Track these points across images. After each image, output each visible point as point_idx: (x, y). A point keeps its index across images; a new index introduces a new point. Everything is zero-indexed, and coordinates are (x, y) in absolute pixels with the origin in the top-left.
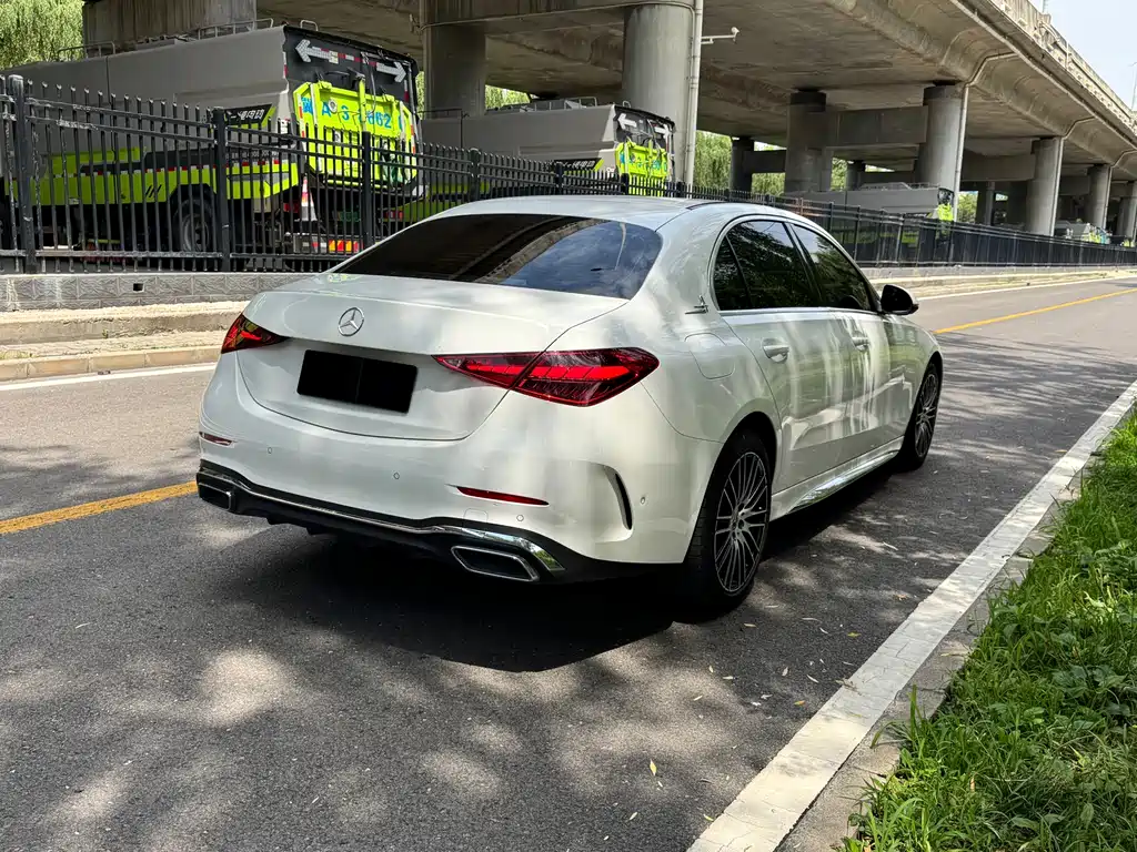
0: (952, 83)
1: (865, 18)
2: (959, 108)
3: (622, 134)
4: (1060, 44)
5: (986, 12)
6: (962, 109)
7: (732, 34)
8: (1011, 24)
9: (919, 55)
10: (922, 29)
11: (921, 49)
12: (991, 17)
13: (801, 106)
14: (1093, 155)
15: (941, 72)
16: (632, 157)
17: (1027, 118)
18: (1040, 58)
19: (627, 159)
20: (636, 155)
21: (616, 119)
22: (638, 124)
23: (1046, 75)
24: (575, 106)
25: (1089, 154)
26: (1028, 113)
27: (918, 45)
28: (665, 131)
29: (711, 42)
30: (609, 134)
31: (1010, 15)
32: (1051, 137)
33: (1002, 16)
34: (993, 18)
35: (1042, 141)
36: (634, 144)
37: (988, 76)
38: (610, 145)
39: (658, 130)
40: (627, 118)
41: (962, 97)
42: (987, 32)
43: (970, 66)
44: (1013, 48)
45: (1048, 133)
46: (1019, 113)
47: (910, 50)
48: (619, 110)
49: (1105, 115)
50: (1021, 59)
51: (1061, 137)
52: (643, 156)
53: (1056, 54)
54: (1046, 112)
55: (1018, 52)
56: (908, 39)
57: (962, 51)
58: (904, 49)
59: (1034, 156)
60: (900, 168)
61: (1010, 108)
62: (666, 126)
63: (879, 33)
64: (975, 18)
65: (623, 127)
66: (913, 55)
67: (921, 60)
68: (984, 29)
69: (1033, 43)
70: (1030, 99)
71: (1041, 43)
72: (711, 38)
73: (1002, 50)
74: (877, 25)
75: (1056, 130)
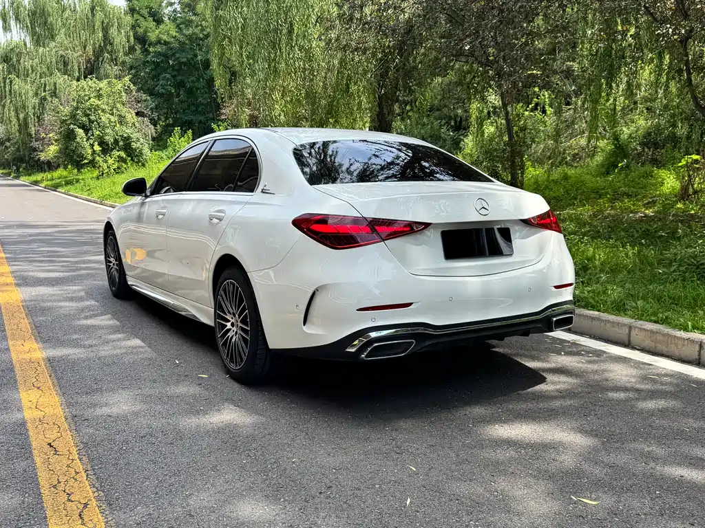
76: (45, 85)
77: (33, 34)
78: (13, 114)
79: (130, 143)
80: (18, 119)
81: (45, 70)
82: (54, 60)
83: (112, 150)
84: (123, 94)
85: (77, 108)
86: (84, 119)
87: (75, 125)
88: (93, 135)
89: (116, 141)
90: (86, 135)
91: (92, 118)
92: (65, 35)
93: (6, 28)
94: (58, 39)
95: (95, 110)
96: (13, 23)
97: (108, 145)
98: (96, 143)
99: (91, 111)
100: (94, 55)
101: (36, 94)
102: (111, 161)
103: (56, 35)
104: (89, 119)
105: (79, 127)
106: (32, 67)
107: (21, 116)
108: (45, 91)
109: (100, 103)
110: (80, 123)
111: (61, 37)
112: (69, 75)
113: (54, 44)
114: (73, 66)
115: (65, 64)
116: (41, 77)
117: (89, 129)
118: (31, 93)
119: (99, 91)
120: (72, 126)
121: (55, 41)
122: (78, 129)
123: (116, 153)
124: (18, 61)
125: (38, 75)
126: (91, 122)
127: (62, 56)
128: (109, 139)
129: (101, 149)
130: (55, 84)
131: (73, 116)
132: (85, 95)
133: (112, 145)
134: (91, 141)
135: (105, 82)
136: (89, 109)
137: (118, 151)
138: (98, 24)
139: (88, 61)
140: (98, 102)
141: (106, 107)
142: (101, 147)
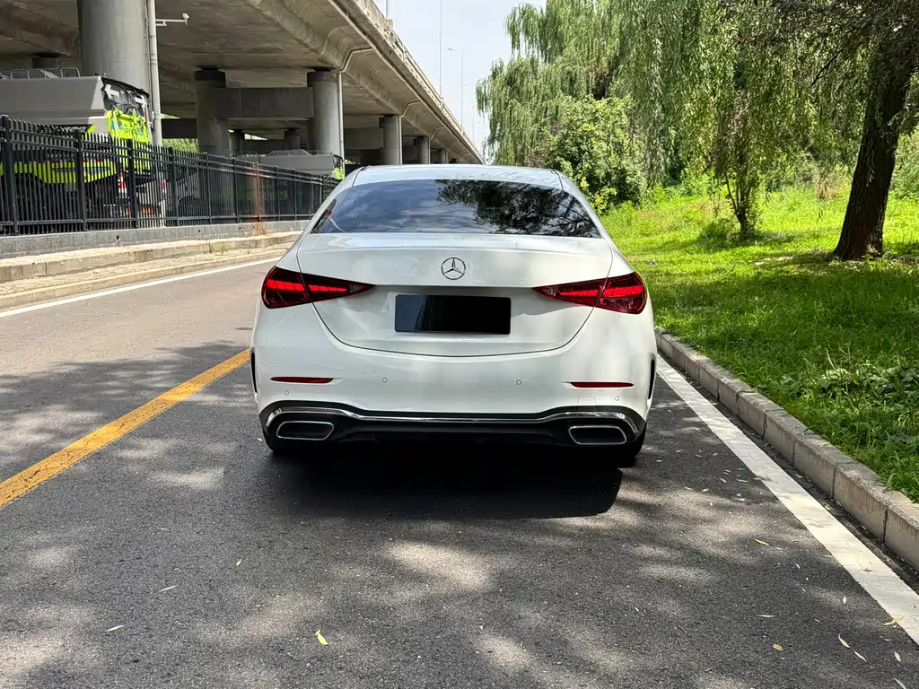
0: (327, 69)
1: (269, 12)
2: (335, 90)
3: (109, 103)
4: (399, 43)
5: (354, 15)
6: (338, 91)
7: (183, 19)
8: (370, 25)
9: (306, 45)
10: (308, 25)
11: (308, 41)
12: (358, 20)
13: (206, 82)
14: (417, 130)
15: (321, 60)
16: (120, 124)
17: (377, 100)
18: (388, 53)
19: (116, 126)
20: (123, 122)
21: (103, 89)
22: (120, 94)
23: (391, 67)
24: (51, 76)
25: (415, 128)
26: (378, 96)
27: (305, 38)
28: (143, 101)
29: (165, 24)
30: (98, 103)
31: (369, 18)
32: (391, 115)
33: (365, 18)
34: (359, 19)
35: (387, 118)
36: (121, 112)
37: (352, 67)
38: (101, 113)
39: (137, 100)
40: (112, 88)
41: (337, 82)
42: (354, 30)
43: (341, 57)
44: (372, 45)
45: (389, 112)
46: (372, 96)
47: (300, 42)
48: (105, 81)
49: (426, 99)
50: (375, 53)
51: (398, 115)
52: (128, 123)
53: (398, 51)
54: (389, 95)
55: (374, 47)
56: (300, 33)
57: (335, 45)
58: (297, 40)
59: (382, 130)
60: (272, 137)
61: (367, 91)
62: (142, 96)
63: (278, 24)
64: (347, 18)
65: (110, 97)
66: (300, 46)
67: (307, 49)
68: (351, 27)
69: (384, 41)
70: (379, 85)
71: (388, 42)
72: (164, 21)
73: (364, 46)
74: (278, 19)
75: (396, 110)
76: (547, 109)
77: (543, 48)
78: (511, 145)
79: (625, 177)
80: (515, 151)
81: (548, 91)
82: (559, 78)
83: (603, 186)
84: (624, 115)
85: (565, 137)
86: (574, 149)
87: (561, 156)
88: (581, 169)
89: (608, 176)
90: (574, 168)
91: (584, 147)
92: (576, 46)
93: (515, 43)
94: (566, 52)
95: (588, 137)
96: (522, 37)
97: (598, 180)
98: (584, 178)
99: (582, 139)
100: (609, 67)
101: (537, 120)
102: (599, 199)
103: (565, 47)
104: (579, 148)
105: (566, 160)
106: (535, 88)
107: (519, 147)
108: (545, 116)
109: (593, 128)
110: (568, 154)
111: (570, 49)
112: (574, 96)
113: (560, 58)
114: (579, 84)
115: (572, 82)
116: (543, 100)
117: (578, 162)
118: (531, 120)
119: (595, 113)
120: (558, 158)
121: (562, 55)
122: (564, 162)
123: (607, 190)
124: (522, 82)
125: (541, 97)
126: (581, 152)
127: (569, 72)
128: (600, 173)
129: (588, 185)
130: (557, 107)
131: (561, 145)
132: (578, 120)
133: (603, 180)
134: (579, 176)
135: (604, 101)
136: (581, 137)
137: (609, 187)
138: (615, 28)
139: (599, 77)
140: (591, 127)
141: (602, 133)
142: (588, 183)
